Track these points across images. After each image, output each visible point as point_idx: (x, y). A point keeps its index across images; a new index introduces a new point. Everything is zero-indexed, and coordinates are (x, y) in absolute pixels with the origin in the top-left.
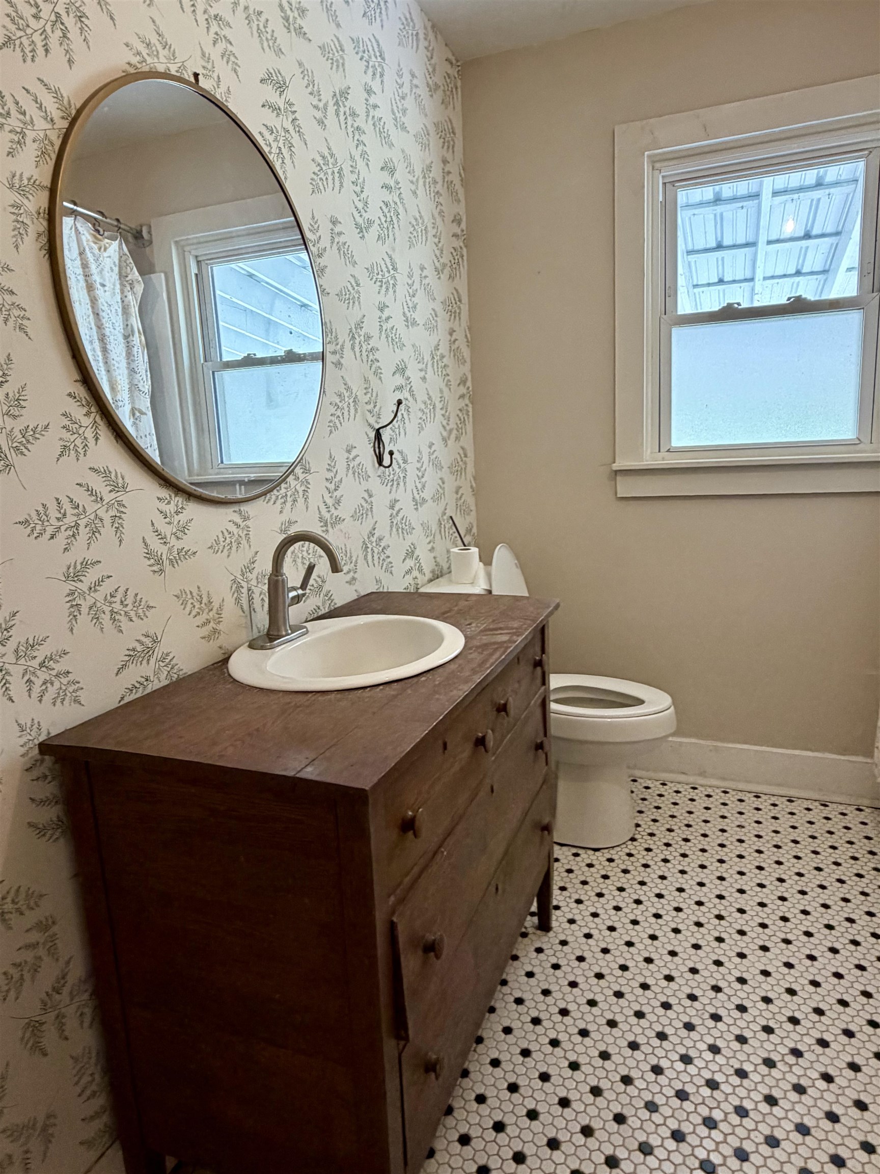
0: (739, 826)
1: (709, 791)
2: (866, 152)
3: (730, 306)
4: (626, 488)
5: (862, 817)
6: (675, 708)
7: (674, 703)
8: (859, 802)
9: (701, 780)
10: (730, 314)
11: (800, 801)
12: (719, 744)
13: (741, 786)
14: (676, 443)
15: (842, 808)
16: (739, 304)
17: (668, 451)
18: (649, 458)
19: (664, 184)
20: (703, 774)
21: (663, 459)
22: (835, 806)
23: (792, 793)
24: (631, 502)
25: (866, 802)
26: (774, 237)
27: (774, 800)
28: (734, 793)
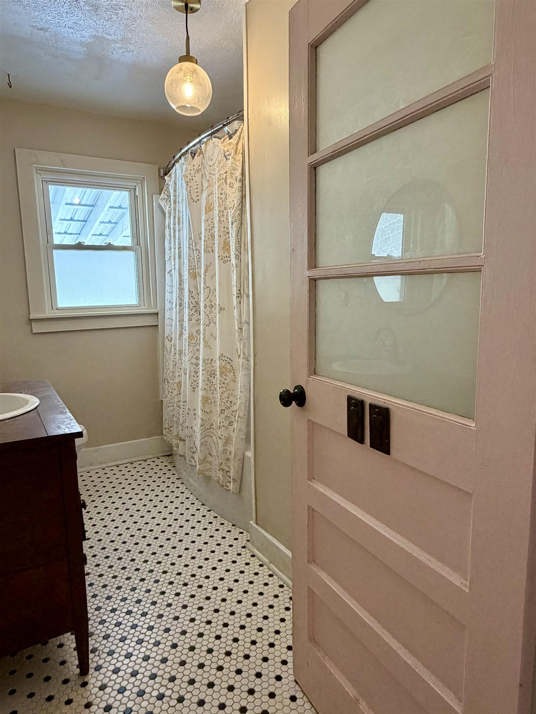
0: (116, 479)
1: (97, 471)
2: (129, 190)
3: (80, 243)
4: (36, 328)
5: (160, 460)
6: (86, 429)
7: (85, 428)
8: (157, 455)
9: (91, 468)
10: (80, 247)
11: (135, 463)
12: (97, 448)
13: (109, 465)
14: (60, 305)
15: (152, 460)
16: (84, 243)
17: (57, 309)
18: (48, 314)
19: (42, 181)
20: (91, 465)
21: (55, 313)
22: (149, 460)
23: (130, 460)
24: (41, 335)
25: (160, 455)
26: (69, 202)
27: (125, 465)
28: (108, 468)
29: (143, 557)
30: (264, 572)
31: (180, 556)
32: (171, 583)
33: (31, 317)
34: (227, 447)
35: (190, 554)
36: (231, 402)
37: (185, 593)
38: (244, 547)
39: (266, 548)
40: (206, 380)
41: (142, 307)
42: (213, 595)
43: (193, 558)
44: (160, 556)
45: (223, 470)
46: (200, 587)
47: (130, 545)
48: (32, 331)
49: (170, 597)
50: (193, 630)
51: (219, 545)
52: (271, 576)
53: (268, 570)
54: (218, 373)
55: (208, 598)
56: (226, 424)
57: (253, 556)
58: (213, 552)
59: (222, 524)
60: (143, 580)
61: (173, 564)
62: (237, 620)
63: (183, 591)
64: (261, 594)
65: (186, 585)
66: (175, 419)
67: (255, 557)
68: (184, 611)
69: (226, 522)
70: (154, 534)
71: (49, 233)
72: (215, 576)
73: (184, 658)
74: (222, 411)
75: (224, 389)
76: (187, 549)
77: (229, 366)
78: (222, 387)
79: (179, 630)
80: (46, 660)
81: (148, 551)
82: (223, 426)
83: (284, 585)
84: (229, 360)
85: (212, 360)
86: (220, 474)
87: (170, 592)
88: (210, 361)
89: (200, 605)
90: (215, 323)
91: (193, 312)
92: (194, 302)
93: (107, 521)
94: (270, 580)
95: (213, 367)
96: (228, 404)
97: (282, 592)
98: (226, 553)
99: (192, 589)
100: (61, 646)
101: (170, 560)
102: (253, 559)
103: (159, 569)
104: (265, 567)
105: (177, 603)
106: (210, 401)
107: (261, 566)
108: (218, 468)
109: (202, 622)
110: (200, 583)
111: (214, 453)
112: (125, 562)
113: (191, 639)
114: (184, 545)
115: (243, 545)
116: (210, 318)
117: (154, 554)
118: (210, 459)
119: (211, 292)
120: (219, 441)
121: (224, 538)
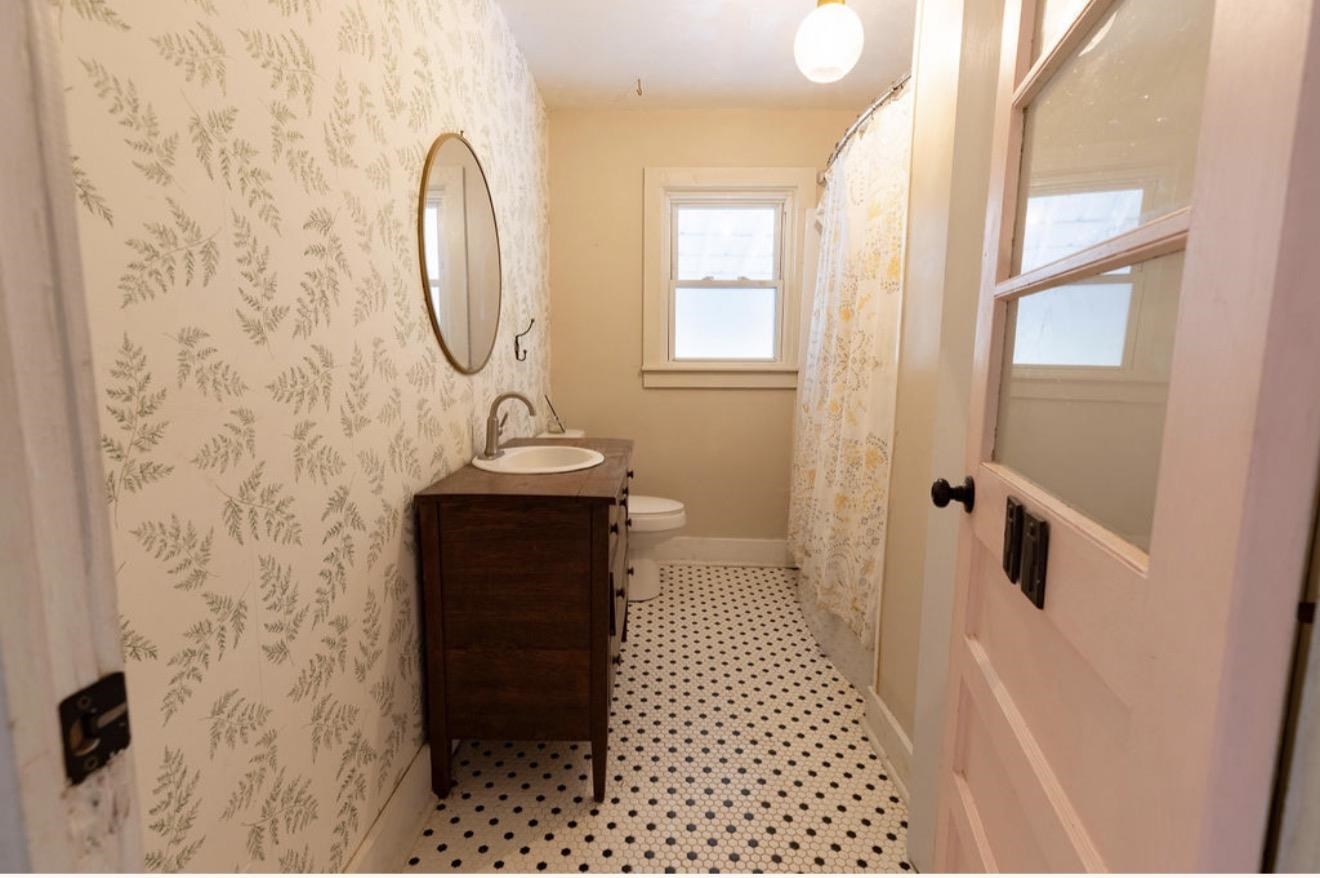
29: (715, 688)
30: (874, 769)
31: (761, 703)
32: (736, 733)
33: (644, 368)
34: (866, 577)
35: (775, 704)
36: (879, 509)
37: (750, 752)
38: (856, 722)
39: (886, 733)
40: (845, 470)
41: (778, 362)
42: (787, 770)
43: (778, 711)
44: (735, 695)
45: (857, 609)
46: (773, 753)
47: (704, 668)
48: (643, 384)
49: (728, 751)
50: (743, 805)
51: (820, 706)
52: (883, 777)
53: (880, 768)
54: (863, 462)
55: (777, 772)
56: (868, 540)
57: (865, 739)
58: (808, 713)
59: (835, 679)
60: (703, 716)
61: (748, 710)
62: (808, 819)
63: (748, 749)
64: (857, 797)
65: (754, 742)
66: (801, 522)
67: (868, 743)
68: (739, 775)
69: (841, 679)
70: (738, 664)
71: (673, 267)
72: (798, 746)
73: (716, 836)
74: (864, 521)
75: (870, 487)
76: (773, 697)
77: (880, 453)
78: (867, 484)
79: (725, 798)
80: (568, 767)
81: (723, 682)
82: (864, 543)
83: (900, 800)
84: (881, 444)
85: (856, 442)
86: (852, 614)
87: (732, 743)
88: (853, 444)
89: (764, 777)
90: (866, 387)
91: (840, 369)
92: (843, 356)
93: (689, 632)
94: (879, 784)
95: (857, 452)
96: (874, 511)
97: (893, 809)
98: (826, 721)
99: (759, 751)
100: (574, 748)
101: (745, 703)
102: (863, 743)
103: (729, 709)
104: (878, 761)
105: (736, 762)
106: (847, 504)
107: (873, 757)
108: (850, 606)
109: (757, 800)
110: (775, 749)
111: (848, 582)
112: (692, 687)
113: (735, 816)
114: (771, 690)
115: (856, 718)
116: (860, 378)
117: (729, 688)
118: (839, 589)
119: (866, 340)
120: (856, 565)
121: (830, 699)
